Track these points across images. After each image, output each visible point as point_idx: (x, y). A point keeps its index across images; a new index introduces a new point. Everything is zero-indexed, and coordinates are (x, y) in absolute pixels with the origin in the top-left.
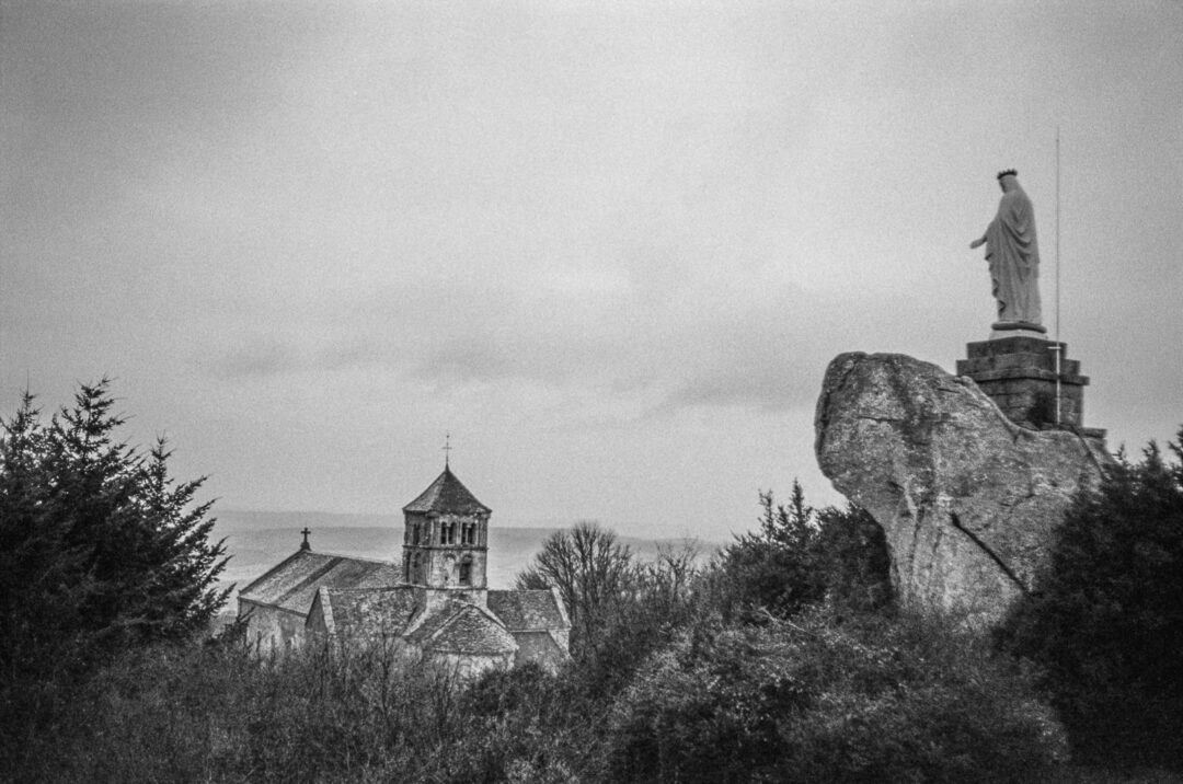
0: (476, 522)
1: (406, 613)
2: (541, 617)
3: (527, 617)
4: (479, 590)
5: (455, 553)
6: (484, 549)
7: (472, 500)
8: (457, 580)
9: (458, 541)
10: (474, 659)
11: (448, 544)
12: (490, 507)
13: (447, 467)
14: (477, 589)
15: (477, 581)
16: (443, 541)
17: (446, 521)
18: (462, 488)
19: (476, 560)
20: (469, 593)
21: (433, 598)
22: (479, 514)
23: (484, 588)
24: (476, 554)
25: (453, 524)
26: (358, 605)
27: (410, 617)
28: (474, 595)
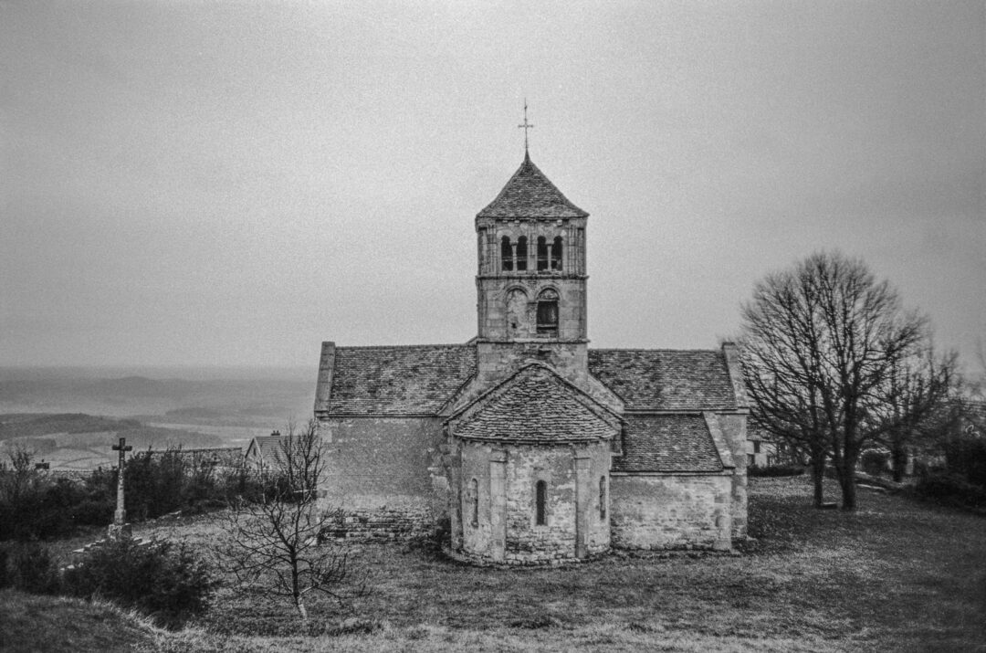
0: (563, 233)
1: (456, 382)
2: (694, 390)
3: (667, 390)
4: (573, 344)
5: (525, 284)
6: (580, 278)
7: (559, 200)
8: (532, 328)
9: (532, 265)
10: (514, 451)
11: (515, 272)
12: (585, 209)
13: (527, 156)
14: (568, 343)
15: (568, 330)
16: (508, 266)
17: (509, 233)
18: (548, 184)
19: (564, 296)
20: (554, 349)
21: (489, 356)
22: (566, 220)
23: (581, 341)
24: (564, 287)
25: (523, 240)
26: (378, 370)
27: (459, 389)
28: (564, 352)
